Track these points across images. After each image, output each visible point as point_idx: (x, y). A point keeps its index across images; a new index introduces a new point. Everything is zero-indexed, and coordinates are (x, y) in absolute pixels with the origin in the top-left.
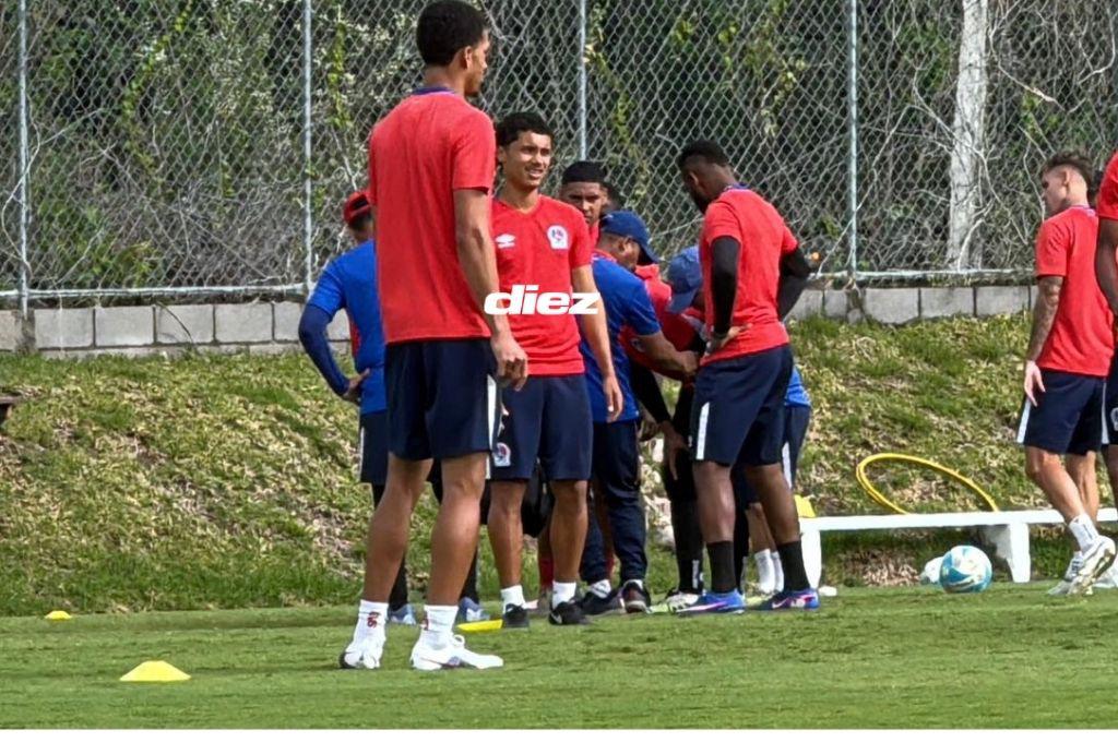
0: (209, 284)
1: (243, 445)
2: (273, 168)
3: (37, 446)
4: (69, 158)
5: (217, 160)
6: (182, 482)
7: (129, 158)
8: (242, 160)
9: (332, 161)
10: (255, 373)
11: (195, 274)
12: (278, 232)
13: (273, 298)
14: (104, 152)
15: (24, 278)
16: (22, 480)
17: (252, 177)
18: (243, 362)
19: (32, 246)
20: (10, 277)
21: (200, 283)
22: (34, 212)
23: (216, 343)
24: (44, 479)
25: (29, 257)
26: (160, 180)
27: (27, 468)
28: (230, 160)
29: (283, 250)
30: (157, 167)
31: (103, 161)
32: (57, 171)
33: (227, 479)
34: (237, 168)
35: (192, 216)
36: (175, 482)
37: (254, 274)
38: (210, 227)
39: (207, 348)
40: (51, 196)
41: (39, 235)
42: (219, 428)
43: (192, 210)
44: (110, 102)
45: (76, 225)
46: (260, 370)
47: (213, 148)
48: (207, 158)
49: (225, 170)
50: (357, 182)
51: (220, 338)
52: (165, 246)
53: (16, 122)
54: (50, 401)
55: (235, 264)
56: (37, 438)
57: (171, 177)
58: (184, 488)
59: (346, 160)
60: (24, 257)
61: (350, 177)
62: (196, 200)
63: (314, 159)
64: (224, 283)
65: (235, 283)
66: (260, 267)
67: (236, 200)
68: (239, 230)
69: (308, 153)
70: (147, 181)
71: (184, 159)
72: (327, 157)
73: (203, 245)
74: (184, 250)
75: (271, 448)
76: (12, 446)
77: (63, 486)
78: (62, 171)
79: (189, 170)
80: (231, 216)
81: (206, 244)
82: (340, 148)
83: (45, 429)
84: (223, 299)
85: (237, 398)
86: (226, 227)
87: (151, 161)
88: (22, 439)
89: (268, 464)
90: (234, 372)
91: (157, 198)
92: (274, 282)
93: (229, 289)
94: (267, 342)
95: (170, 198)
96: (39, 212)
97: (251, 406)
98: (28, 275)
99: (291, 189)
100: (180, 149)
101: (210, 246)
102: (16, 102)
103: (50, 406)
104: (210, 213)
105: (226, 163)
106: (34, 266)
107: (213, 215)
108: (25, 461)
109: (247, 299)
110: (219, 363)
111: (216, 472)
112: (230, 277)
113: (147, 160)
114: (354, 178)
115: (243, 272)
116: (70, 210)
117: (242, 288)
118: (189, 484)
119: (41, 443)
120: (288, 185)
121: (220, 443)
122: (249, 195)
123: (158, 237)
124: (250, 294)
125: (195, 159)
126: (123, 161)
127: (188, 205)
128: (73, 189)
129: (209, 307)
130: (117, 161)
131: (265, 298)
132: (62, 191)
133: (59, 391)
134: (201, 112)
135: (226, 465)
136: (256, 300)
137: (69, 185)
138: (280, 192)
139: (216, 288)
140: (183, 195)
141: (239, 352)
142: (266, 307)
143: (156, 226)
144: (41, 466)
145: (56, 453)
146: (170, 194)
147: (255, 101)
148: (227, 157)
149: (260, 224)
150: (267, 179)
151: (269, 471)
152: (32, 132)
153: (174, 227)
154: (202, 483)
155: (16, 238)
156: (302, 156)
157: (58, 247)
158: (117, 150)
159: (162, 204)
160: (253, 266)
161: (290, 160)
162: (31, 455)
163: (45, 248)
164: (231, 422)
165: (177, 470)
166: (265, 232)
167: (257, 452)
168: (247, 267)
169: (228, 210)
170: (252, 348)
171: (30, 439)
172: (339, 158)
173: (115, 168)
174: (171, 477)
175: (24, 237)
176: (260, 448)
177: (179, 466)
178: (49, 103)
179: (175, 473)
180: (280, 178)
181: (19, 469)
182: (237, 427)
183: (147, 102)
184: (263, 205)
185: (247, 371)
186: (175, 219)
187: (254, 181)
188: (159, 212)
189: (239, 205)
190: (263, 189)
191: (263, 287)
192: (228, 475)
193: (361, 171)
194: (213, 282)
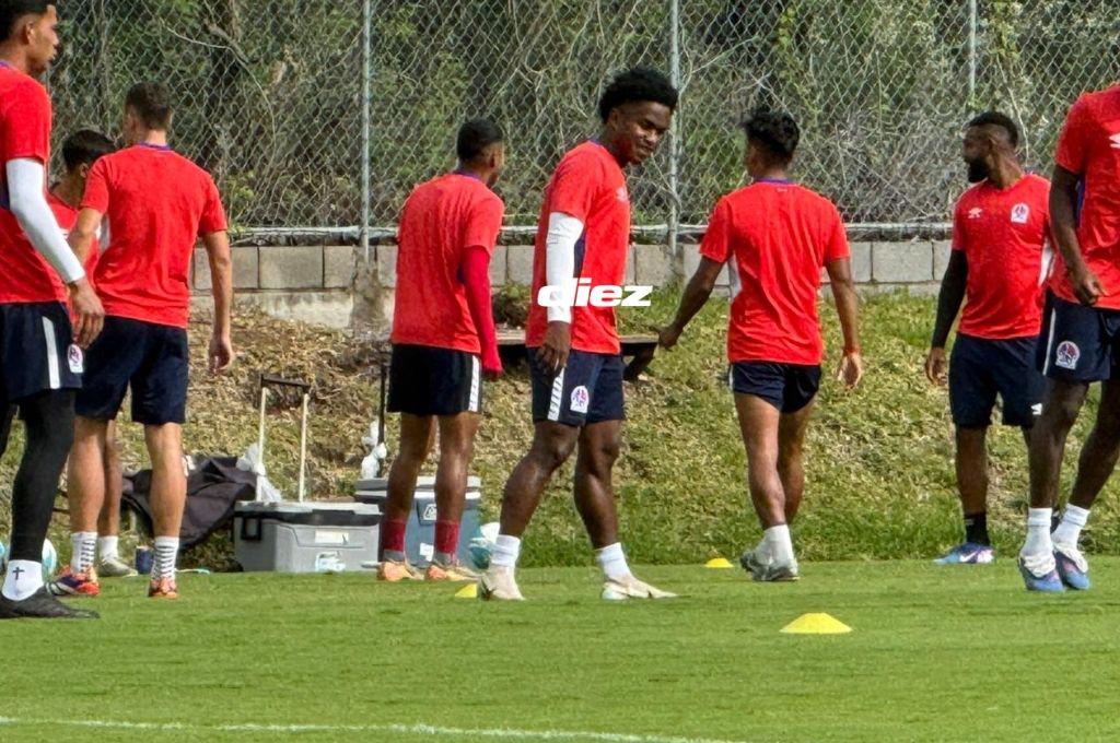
0: (867, 221)
1: (901, 389)
2: (936, 100)
3: (685, 387)
4: (721, 87)
5: (876, 90)
6: (836, 427)
7: (784, 88)
8: (903, 91)
9: (998, 95)
10: (914, 315)
11: (853, 210)
12: (940, 168)
13: (933, 236)
14: (758, 82)
15: (673, 211)
16: (669, 423)
17: (914, 109)
18: (900, 302)
19: (682, 178)
20: (659, 210)
21: (858, 220)
22: (684, 144)
23: (873, 282)
24: (692, 421)
25: (679, 191)
26: (816, 112)
27: (674, 410)
28: (890, 92)
29: (943, 187)
30: (814, 98)
31: (758, 90)
32: (709, 100)
33: (883, 424)
34: (898, 100)
35: (850, 150)
36: (828, 426)
37: (913, 210)
38: (868, 161)
39: (865, 288)
40: (702, 127)
41: (689, 167)
42: (875, 371)
43: (849, 144)
44: (766, 30)
45: (728, 158)
46: (920, 311)
47: (873, 79)
48: (867, 88)
49: (885, 102)
50: (1023, 117)
51: (878, 277)
52: (821, 180)
53: (668, 48)
54: (698, 341)
55: (894, 200)
56: (685, 379)
57: (828, 109)
58: (838, 432)
59: (1011, 92)
60: (673, 190)
61: (1015, 111)
62: (853, 133)
63: (978, 91)
64: (882, 220)
65: (894, 220)
66: (919, 204)
67: (896, 134)
68: (899, 165)
69: (973, 86)
70: (803, 113)
71: (842, 90)
72: (993, 89)
73: (860, 180)
74: (841, 185)
75: (929, 393)
76: (659, 387)
77: (711, 429)
78: (715, 100)
79: (847, 101)
80: (891, 151)
81: (865, 179)
82: (1005, 81)
83: (693, 369)
84: (882, 236)
85: (896, 340)
86: (885, 162)
87: (808, 92)
88: (669, 380)
89: (927, 410)
90: (892, 313)
91: (814, 130)
92: (935, 219)
93: (888, 226)
94: (927, 282)
95: (828, 130)
96: (689, 143)
97: (909, 348)
98: (678, 209)
99: (953, 123)
100: (838, 80)
101: (869, 180)
102: (668, 28)
103: (699, 346)
104: (869, 147)
105: (886, 95)
106: (685, 199)
107: (872, 149)
108: (672, 403)
109: (907, 237)
110: (876, 303)
111: (871, 417)
112: (888, 213)
113: (802, 90)
114: (1019, 113)
115: (903, 208)
116: (722, 142)
117: (901, 225)
118: (842, 428)
119: (689, 384)
120: (951, 117)
121: (875, 387)
122: (910, 128)
123: (815, 171)
124: (909, 232)
125: (854, 90)
126: (778, 91)
127: (845, 138)
128: (725, 120)
129: (867, 245)
130: (772, 91)
131: (925, 236)
132: (714, 121)
133: (709, 331)
134: (861, 40)
135: (882, 409)
136: (916, 238)
137: (722, 115)
138: (942, 126)
139: (874, 225)
140: (840, 127)
141: (897, 292)
142: (926, 245)
143: (812, 159)
144: (689, 407)
145: (704, 395)
146: (828, 126)
147: (916, 31)
148: (887, 88)
149: (921, 158)
150: (929, 112)
151: (927, 418)
152: (684, 59)
153: (831, 161)
154: (857, 428)
155: (666, 169)
156: (966, 89)
157: (709, 181)
158: (772, 79)
159: (818, 136)
160: (913, 202)
161: (953, 93)
162: (678, 396)
163: (696, 182)
164: (887, 365)
165: (832, 415)
166: (926, 167)
167: (914, 396)
168: (907, 203)
169: (887, 143)
170: (911, 287)
171: (677, 380)
172: (1004, 90)
173: (770, 99)
174: (824, 421)
175: (674, 170)
176: (919, 393)
177: (833, 410)
178: (702, 29)
179: (829, 418)
180: (942, 111)
181: (665, 411)
182: (894, 370)
183: (804, 30)
184: (924, 138)
185: (904, 312)
186: (832, 151)
187: (915, 114)
188: (815, 144)
189: (898, 139)
190: (923, 123)
191: (924, 225)
192: (886, 420)
193: (1027, 106)
194: (871, 219)
